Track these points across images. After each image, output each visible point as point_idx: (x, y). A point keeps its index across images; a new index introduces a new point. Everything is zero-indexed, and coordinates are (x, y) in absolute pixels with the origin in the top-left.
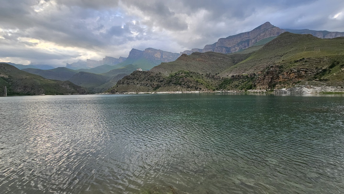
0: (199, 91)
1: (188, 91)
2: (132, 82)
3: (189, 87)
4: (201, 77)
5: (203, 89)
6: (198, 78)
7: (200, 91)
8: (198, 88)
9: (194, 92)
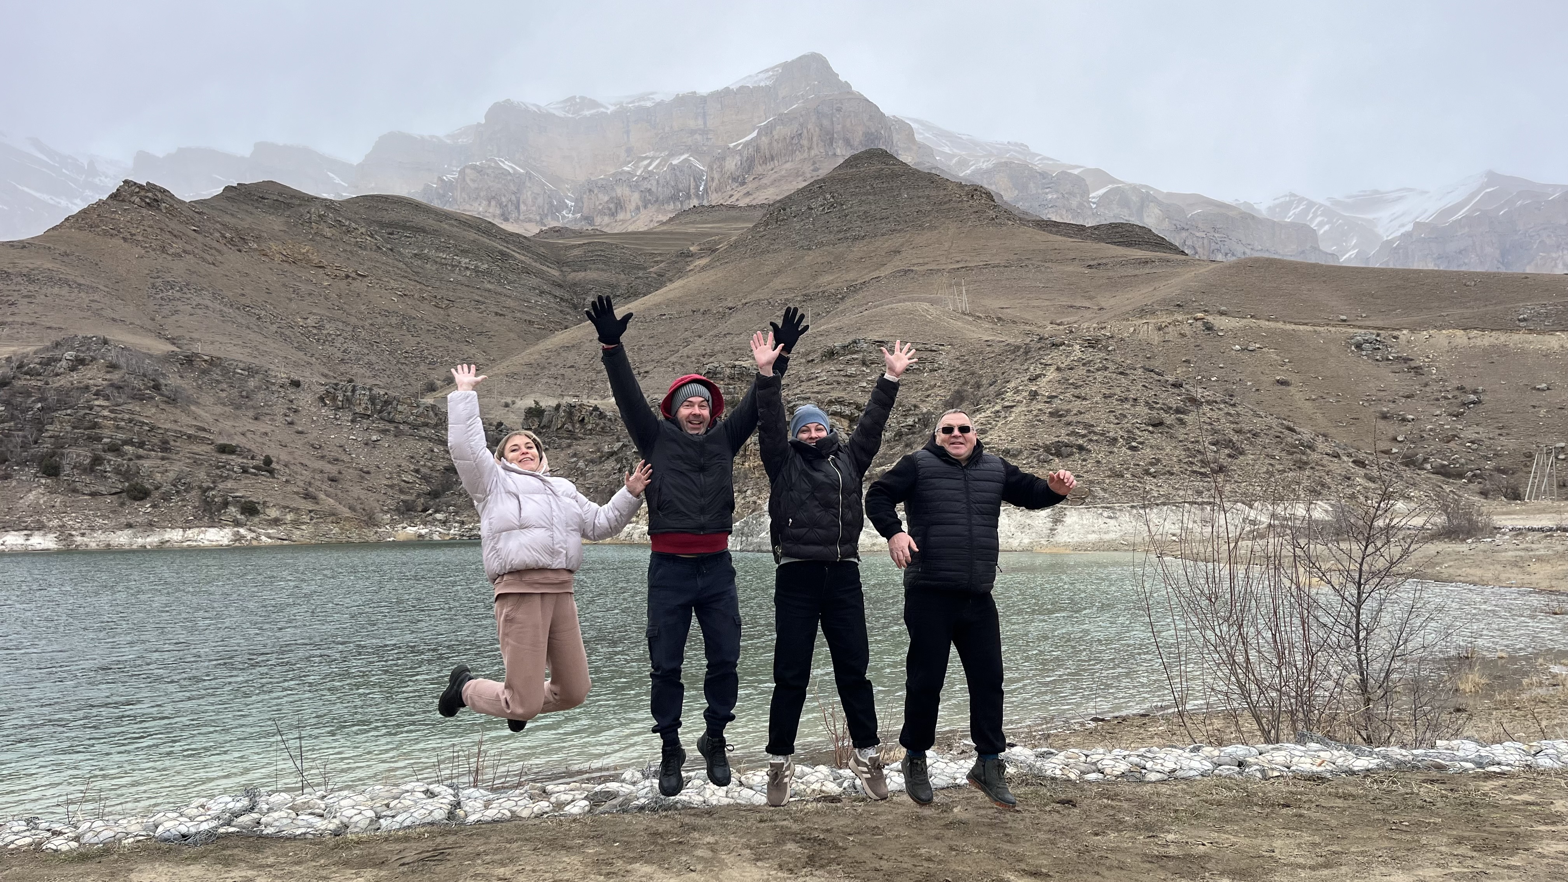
0: (237, 523)
1: (129, 526)
3: (139, 494)
4: (280, 408)
5: (274, 513)
6: (251, 413)
7: (242, 531)
8: (226, 504)
9: (190, 533)
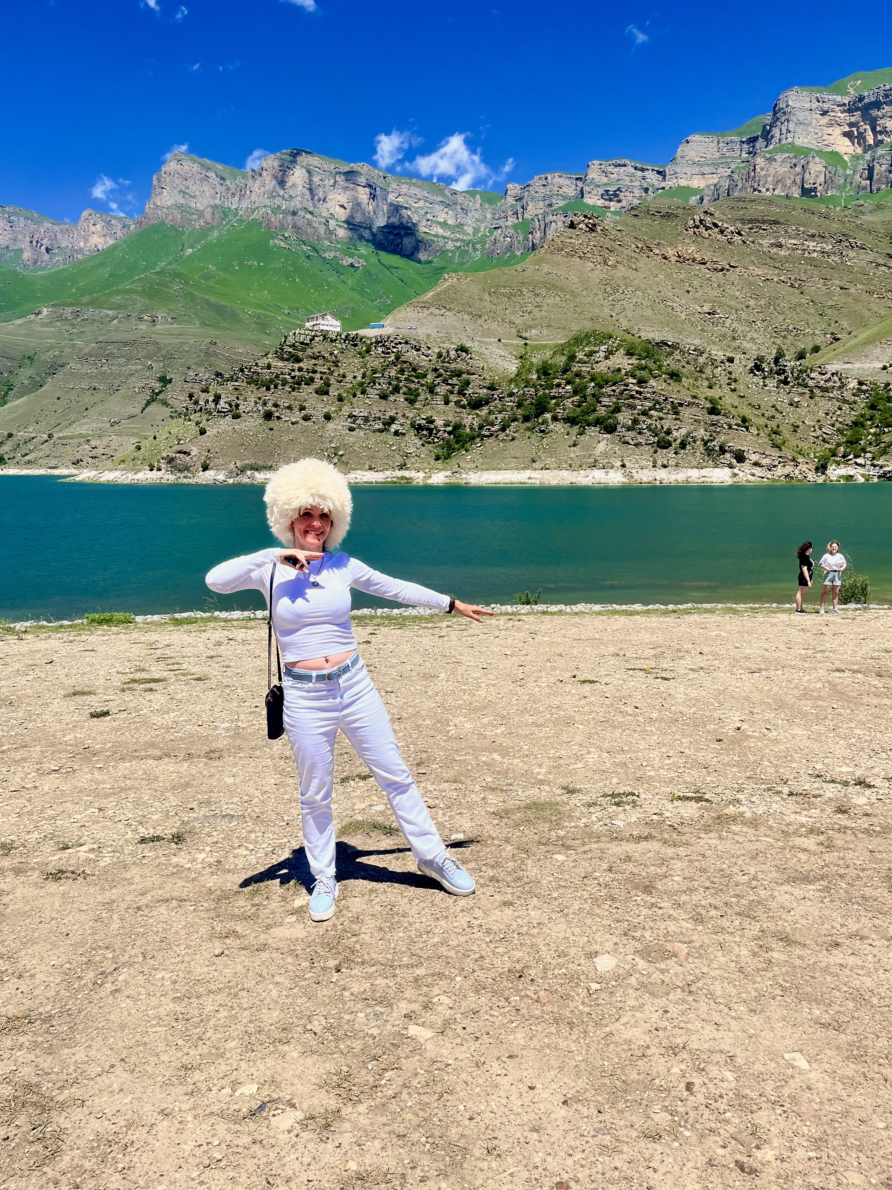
0: (731, 466)
1: (665, 466)
2: (290, 408)
3: (664, 445)
5: (754, 458)
7: (737, 471)
8: (723, 451)
